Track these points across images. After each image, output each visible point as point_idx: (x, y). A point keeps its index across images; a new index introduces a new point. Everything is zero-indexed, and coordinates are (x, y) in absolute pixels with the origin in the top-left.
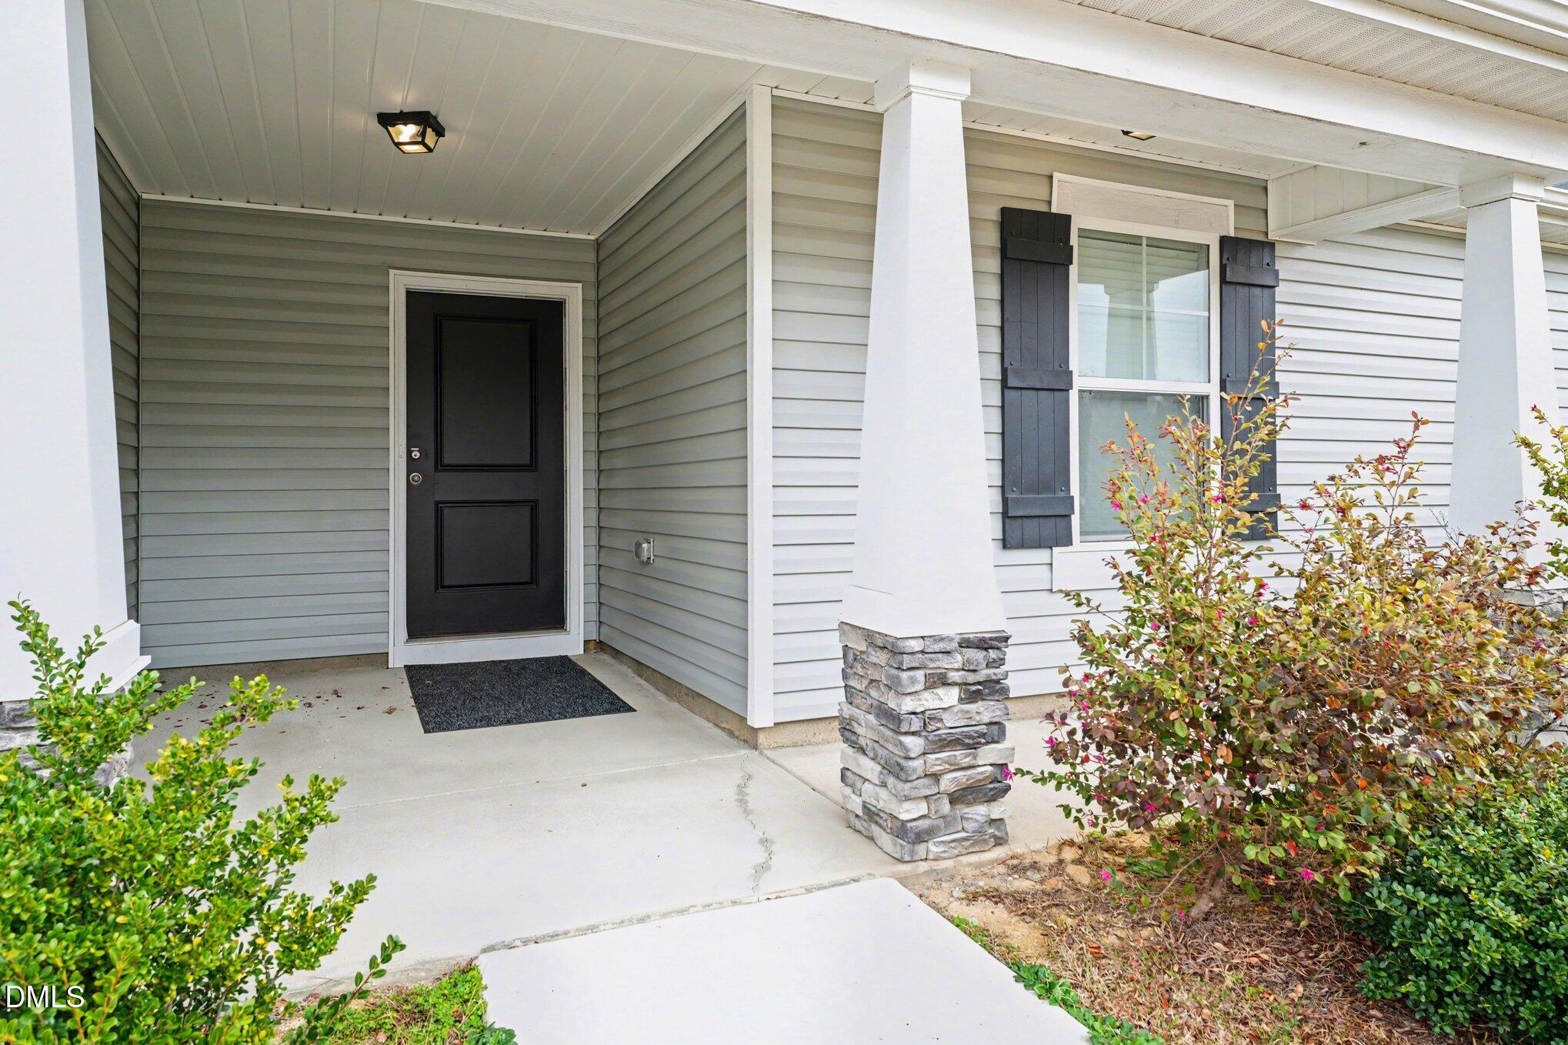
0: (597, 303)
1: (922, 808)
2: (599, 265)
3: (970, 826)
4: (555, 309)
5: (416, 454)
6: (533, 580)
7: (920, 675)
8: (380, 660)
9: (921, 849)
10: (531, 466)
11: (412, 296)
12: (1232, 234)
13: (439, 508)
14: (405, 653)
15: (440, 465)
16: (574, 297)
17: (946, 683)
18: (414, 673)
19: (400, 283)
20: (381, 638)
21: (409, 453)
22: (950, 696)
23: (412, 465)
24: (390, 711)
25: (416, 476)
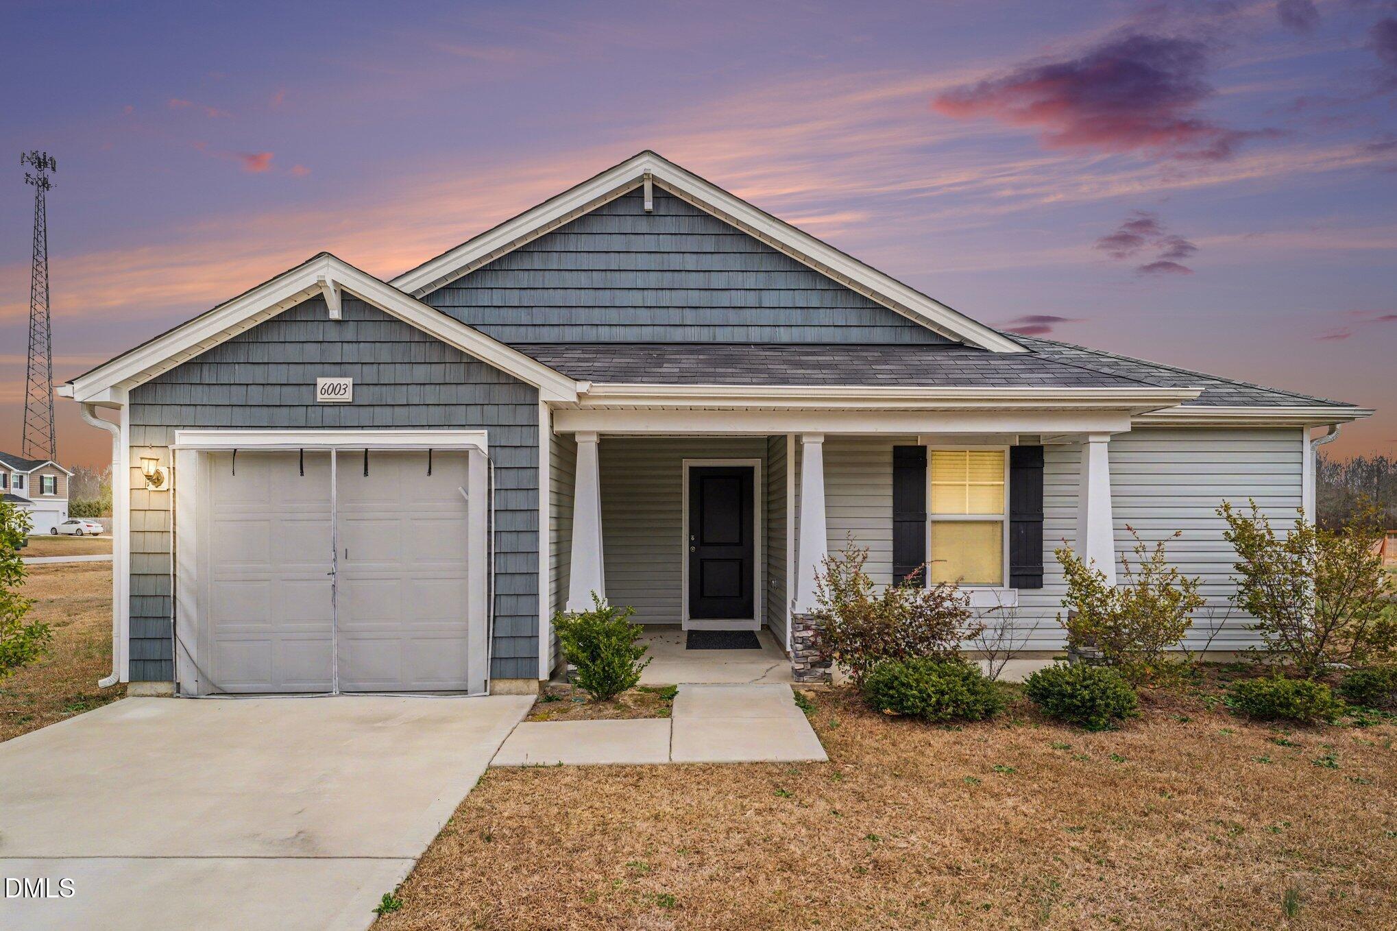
0: (767, 467)
1: (802, 666)
2: (768, 450)
3: (818, 674)
4: (750, 471)
5: (693, 539)
6: (741, 595)
7: (801, 626)
8: (678, 627)
9: (802, 678)
10: (740, 543)
11: (691, 468)
12: (1018, 444)
13: (702, 562)
14: (688, 625)
15: (703, 543)
16: (757, 464)
17: (809, 629)
18: (691, 633)
19: (687, 464)
20: (678, 618)
21: (690, 538)
22: (810, 633)
23: (691, 544)
24: (677, 643)
25: (693, 548)
